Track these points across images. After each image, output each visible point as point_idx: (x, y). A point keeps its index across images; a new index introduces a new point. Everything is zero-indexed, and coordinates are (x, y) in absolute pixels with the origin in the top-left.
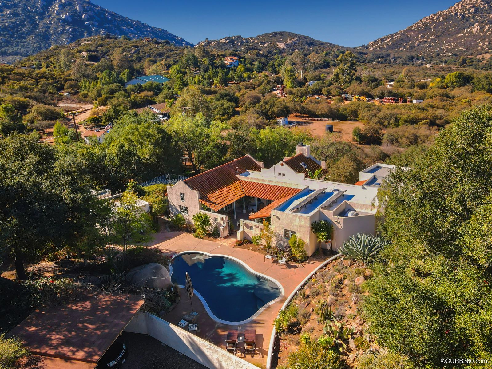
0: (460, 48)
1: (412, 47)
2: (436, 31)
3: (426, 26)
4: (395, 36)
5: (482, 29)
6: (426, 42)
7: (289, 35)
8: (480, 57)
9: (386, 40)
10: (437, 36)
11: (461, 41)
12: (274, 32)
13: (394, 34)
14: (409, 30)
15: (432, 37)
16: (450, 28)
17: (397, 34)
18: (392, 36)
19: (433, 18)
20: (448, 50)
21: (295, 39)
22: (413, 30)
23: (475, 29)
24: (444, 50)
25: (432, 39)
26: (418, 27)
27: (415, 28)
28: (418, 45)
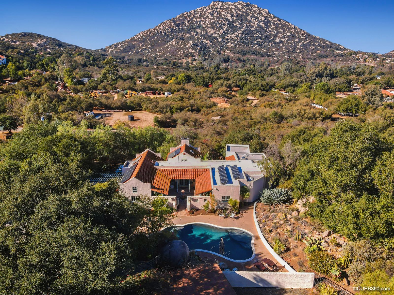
0: (168, 55)
1: (137, 52)
2: (150, 42)
3: (144, 38)
4: (124, 43)
5: (178, 43)
6: (145, 49)
7: (38, 36)
8: (180, 61)
9: (118, 46)
10: (152, 46)
11: (167, 50)
12: (23, 33)
13: (123, 42)
14: (133, 40)
15: (149, 46)
16: (158, 41)
17: (125, 42)
18: (122, 43)
19: (147, 33)
20: (161, 56)
21: (45, 40)
22: (135, 40)
23: (174, 43)
24: (158, 55)
25: (149, 47)
26: (139, 38)
27: (137, 39)
28: (141, 51)
